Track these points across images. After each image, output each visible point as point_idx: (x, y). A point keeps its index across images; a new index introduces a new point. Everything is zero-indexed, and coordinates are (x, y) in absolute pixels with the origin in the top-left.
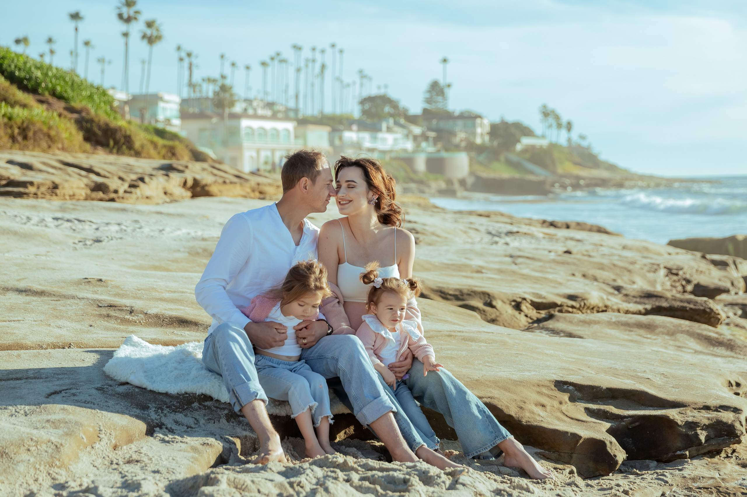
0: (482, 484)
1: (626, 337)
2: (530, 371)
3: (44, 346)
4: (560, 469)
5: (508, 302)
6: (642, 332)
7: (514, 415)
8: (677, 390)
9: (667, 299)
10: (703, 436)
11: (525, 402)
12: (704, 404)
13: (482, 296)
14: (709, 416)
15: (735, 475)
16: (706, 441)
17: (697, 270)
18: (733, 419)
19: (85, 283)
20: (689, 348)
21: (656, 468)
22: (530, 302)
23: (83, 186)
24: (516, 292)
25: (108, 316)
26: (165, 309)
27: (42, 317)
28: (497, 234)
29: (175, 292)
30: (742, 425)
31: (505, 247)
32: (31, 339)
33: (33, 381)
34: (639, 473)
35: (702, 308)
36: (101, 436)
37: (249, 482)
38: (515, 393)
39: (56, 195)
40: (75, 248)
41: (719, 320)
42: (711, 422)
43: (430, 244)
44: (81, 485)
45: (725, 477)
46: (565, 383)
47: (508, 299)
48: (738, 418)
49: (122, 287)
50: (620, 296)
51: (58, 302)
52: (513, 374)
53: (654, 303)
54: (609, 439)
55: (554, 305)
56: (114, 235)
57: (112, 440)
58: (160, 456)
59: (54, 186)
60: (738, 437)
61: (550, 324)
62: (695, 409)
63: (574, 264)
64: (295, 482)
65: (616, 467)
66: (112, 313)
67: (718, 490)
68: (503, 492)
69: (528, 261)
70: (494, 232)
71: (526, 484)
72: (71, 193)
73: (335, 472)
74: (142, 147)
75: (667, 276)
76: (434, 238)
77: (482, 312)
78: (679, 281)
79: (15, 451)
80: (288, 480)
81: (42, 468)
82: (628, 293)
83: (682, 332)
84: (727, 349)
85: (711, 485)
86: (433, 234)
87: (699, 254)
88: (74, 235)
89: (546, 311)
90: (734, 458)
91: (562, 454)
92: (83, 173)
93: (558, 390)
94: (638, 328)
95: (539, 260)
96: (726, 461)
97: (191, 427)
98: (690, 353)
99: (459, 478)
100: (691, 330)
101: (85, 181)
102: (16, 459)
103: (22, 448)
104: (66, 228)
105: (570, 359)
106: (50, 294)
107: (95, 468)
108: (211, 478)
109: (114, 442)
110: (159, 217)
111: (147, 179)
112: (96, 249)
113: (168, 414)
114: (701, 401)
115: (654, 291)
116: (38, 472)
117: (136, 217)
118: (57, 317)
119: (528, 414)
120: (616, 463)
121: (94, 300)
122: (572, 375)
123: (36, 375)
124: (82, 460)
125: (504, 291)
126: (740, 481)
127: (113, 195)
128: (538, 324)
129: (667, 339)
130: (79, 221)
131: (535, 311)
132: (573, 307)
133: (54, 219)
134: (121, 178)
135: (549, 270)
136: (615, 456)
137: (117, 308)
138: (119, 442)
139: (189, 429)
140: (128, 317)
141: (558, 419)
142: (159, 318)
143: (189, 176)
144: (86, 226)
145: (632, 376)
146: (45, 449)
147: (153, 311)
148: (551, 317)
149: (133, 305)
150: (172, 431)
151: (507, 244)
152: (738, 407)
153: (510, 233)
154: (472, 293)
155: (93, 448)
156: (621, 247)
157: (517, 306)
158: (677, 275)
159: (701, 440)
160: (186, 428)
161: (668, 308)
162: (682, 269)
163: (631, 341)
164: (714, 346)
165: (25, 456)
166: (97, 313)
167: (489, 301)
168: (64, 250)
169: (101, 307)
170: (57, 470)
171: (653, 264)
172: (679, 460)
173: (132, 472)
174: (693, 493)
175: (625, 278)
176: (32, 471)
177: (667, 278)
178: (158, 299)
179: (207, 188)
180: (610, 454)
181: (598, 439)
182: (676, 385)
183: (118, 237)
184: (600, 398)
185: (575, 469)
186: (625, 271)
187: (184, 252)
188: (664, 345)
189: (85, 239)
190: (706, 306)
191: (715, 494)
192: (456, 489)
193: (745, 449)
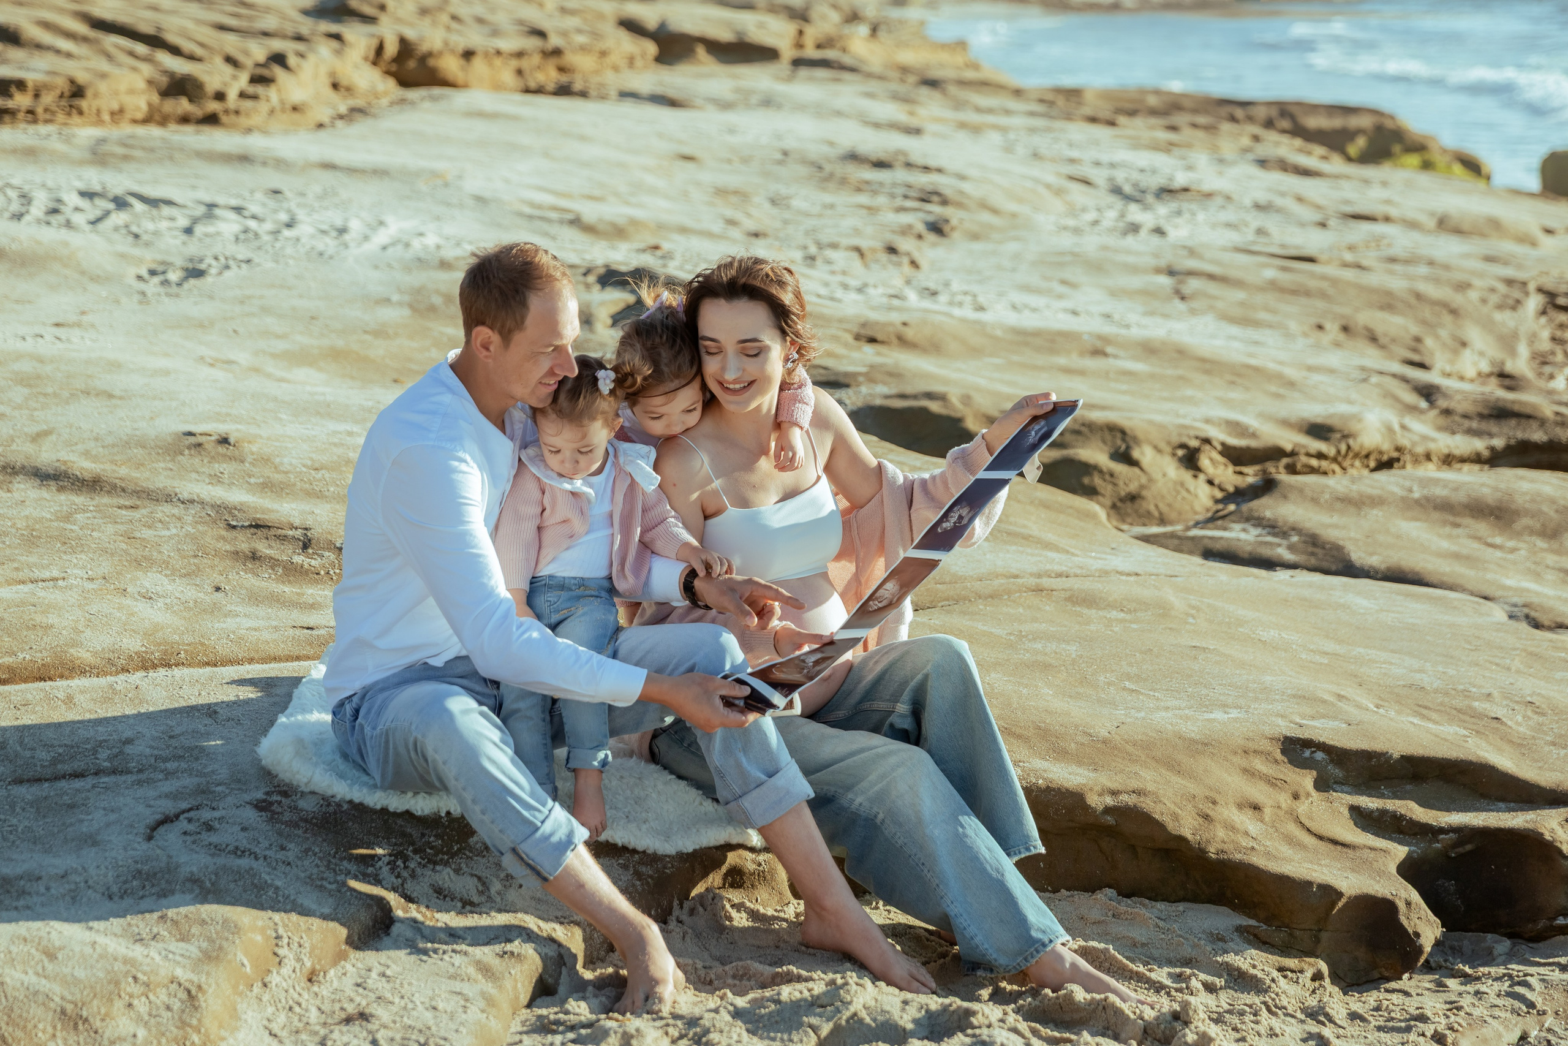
1: (1445, 544)
2: (1224, 706)
3: (122, 665)
4: (1292, 971)
5: (1168, 449)
6: (1482, 528)
7: (1189, 837)
11: (1214, 803)
13: (1108, 437)
21: (1511, 957)
22: (1219, 447)
23: (141, 85)
24: (1187, 418)
25: (254, 557)
27: (106, 567)
28: (1137, 194)
31: (1156, 240)
32: (89, 645)
33: (112, 781)
34: (1470, 974)
36: (280, 952)
38: (1191, 775)
39: (81, 113)
40: (143, 294)
43: (975, 237)
46: (1307, 743)
49: (278, 460)
50: (1434, 413)
51: (136, 514)
52: (1187, 718)
53: (1511, 434)
54: (1404, 895)
55: (1275, 453)
56: (232, 249)
57: (306, 960)
59: (74, 89)
61: (1268, 507)
63: (1323, 295)
65: (1418, 960)
66: (263, 548)
69: (1212, 288)
70: (1127, 189)
72: (115, 106)
75: (1544, 312)
76: (986, 217)
77: (1107, 477)
79: (103, 1011)
82: (1452, 405)
86: (984, 205)
88: (137, 252)
89: (1257, 468)
91: (1298, 933)
92: (141, 49)
93: (1291, 762)
94: (1473, 517)
95: (1237, 284)
101: (147, 70)
102: (107, 1035)
103: (119, 1004)
104: (117, 229)
105: (1318, 658)
106: (113, 489)
109: (308, 964)
110: (328, 177)
111: (292, 60)
112: (190, 298)
113: (419, 871)
115: (1514, 404)
117: (275, 179)
118: (137, 563)
119: (1221, 833)
120: (1420, 950)
121: (217, 508)
122: (1323, 716)
123: (116, 764)
124: (246, 1021)
125: (1158, 418)
127: (213, 106)
128: (1238, 504)
129: (1543, 550)
130: (145, 201)
131: (1231, 469)
132: (1320, 456)
133: (83, 194)
134: (229, 60)
135: (1262, 315)
136: (1417, 935)
137: (273, 532)
138: (320, 960)
140: (298, 559)
141: (1290, 840)
143: (389, 32)
144: (164, 221)
145: (1459, 711)
146: (166, 999)
148: (1267, 486)
149: (309, 523)
151: (1159, 231)
153: (1166, 192)
154: (1083, 429)
155: (265, 986)
156: (1431, 224)
157: (1190, 460)
161: (1544, 443)
163: (1457, 556)
165: (124, 1025)
166: (228, 547)
167: (1123, 447)
168: (117, 302)
169: (234, 527)
171: (1510, 282)
172: (1562, 937)
175: (1443, 333)
177: (1543, 320)
179: (432, 62)
180: (1406, 931)
181: (1379, 895)
182: (1561, 736)
183: (240, 257)
184: (1386, 778)
185: (1324, 967)
186: (1445, 312)
187: (400, 304)
188: (1533, 567)
189: (163, 263)
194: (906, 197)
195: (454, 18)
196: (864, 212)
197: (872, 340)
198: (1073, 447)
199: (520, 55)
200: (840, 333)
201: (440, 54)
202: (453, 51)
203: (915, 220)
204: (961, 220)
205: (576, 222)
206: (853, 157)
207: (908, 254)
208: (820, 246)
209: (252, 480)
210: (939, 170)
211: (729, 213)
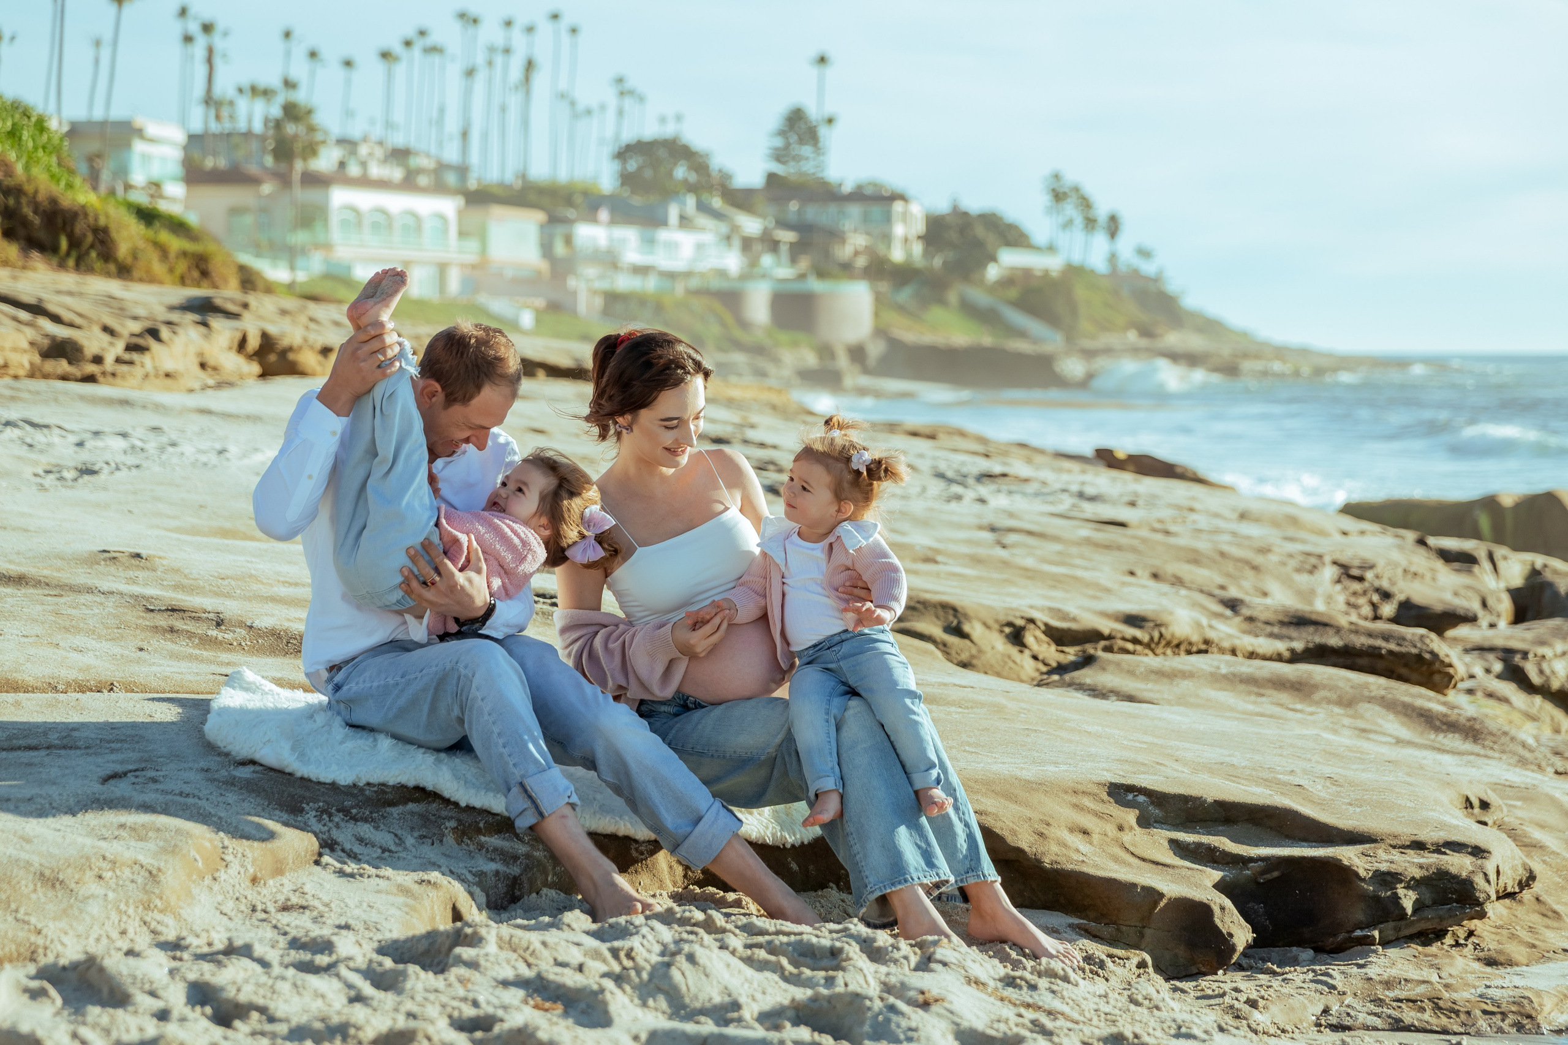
0: (977, 965)
1: (1251, 707)
2: (1056, 763)
3: (60, 687)
4: (1120, 958)
5: (997, 626)
6: (1284, 697)
7: (1027, 849)
8: (1358, 810)
9: (1338, 630)
10: (1408, 900)
11: (1048, 824)
12: (1413, 838)
13: (941, 612)
14: (1422, 860)
15: (1470, 978)
16: (1415, 911)
17: (1405, 571)
18: (1471, 868)
19: (105, 560)
20: (1384, 734)
21: (1313, 962)
22: (1043, 628)
23: (25, 345)
24: (1014, 605)
25: (172, 630)
26: (289, 620)
27: (38, 630)
28: (959, 478)
29: (296, 585)
30: (1488, 882)
31: (978, 507)
32: (30, 673)
33: (63, 752)
34: (1278, 970)
35: (1414, 651)
36: (226, 857)
37: (537, 945)
38: (1027, 805)
40: (41, 485)
41: (1451, 677)
42: (1425, 873)
44: (210, 944)
45: (1450, 981)
46: (1130, 789)
47: (997, 621)
48: (1481, 868)
49: (186, 571)
50: (1238, 620)
51: (61, 600)
52: (1022, 769)
53: (1310, 638)
54: (1218, 901)
55: (1095, 636)
56: (120, 458)
57: (249, 867)
58: (342, 900)
60: (1481, 904)
61: (1087, 676)
62: (1394, 847)
63: (1134, 550)
64: (622, 949)
65: (1231, 958)
66: (179, 624)
67: (1436, 1004)
68: (1018, 981)
69: (1030, 541)
70: (950, 474)
71: (1063, 969)
72: (2, 361)
73: (696, 934)
74: (135, 254)
75: (1339, 581)
77: (941, 646)
78: (1365, 593)
79: (77, 877)
80: (608, 945)
81: (131, 911)
82: (1255, 614)
83: (1370, 700)
84: (1466, 737)
85: (1422, 995)
87: (1411, 536)
88: (33, 456)
89: (1078, 648)
90: (1471, 947)
91: (1124, 928)
92: (24, 315)
93: (1116, 802)
94: (1276, 689)
95: (1056, 539)
96: (1454, 951)
97: (390, 851)
98: (1385, 743)
99: (934, 953)
100: (1390, 696)
101: (30, 333)
102: (81, 893)
103: (89, 874)
104: (12, 441)
105: (1138, 744)
106: (38, 583)
107: (225, 918)
108: (466, 936)
109: (251, 870)
110: (204, 420)
111: (165, 333)
112: (86, 489)
113: (342, 824)
114: (1407, 832)
115: (1311, 613)
116: (125, 918)
117: (154, 419)
118: (67, 630)
119: (1055, 848)
120: (1233, 949)
121: (136, 597)
122: (1143, 773)
123: (65, 741)
124: (200, 901)
125: (986, 602)
126: (1480, 991)
127: (91, 368)
128: (1061, 675)
129: (1338, 714)
130: (33, 425)
131: (1053, 647)
132: (1135, 641)
134: (106, 329)
135: (1078, 561)
136: (1231, 935)
137: (187, 614)
138: (261, 870)
139: (387, 854)
140: (213, 633)
141: (1116, 859)
142: (279, 637)
143: (252, 327)
144: (55, 437)
145: (1265, 780)
146: (131, 876)
147: (264, 622)
148: (1088, 661)
149: (220, 609)
150: (354, 857)
151: (982, 501)
152: (1482, 845)
153: (986, 477)
154: (918, 605)
155: (215, 879)
156: (1235, 516)
157: (1016, 637)
158: (1361, 579)
159: (1404, 909)
160: (379, 851)
161: (1340, 648)
162: (1372, 567)
163: (1262, 715)
164: (1437, 730)
165: (95, 888)
166: (148, 623)
167: (955, 623)
168: (19, 490)
169: (152, 611)
170: (159, 917)
171: (1309, 554)
172: (1359, 948)
173: (297, 927)
174: (1385, 1010)
175: (1246, 584)
176: (114, 917)
177: (1339, 587)
178: (267, 598)
179: (291, 356)
180: (1221, 932)
181: (1197, 899)
182: (1357, 800)
183: (129, 463)
184: (1201, 820)
185: (1148, 959)
186: (1247, 568)
188: (1331, 726)
189: (58, 465)
190: (1424, 647)
191: (1429, 1012)
192: (931, 971)
193: (1494, 930)
195: (312, 320)
198: (909, 621)
201: (300, 348)
202: (312, 348)
209: (165, 583)
210: (775, 447)
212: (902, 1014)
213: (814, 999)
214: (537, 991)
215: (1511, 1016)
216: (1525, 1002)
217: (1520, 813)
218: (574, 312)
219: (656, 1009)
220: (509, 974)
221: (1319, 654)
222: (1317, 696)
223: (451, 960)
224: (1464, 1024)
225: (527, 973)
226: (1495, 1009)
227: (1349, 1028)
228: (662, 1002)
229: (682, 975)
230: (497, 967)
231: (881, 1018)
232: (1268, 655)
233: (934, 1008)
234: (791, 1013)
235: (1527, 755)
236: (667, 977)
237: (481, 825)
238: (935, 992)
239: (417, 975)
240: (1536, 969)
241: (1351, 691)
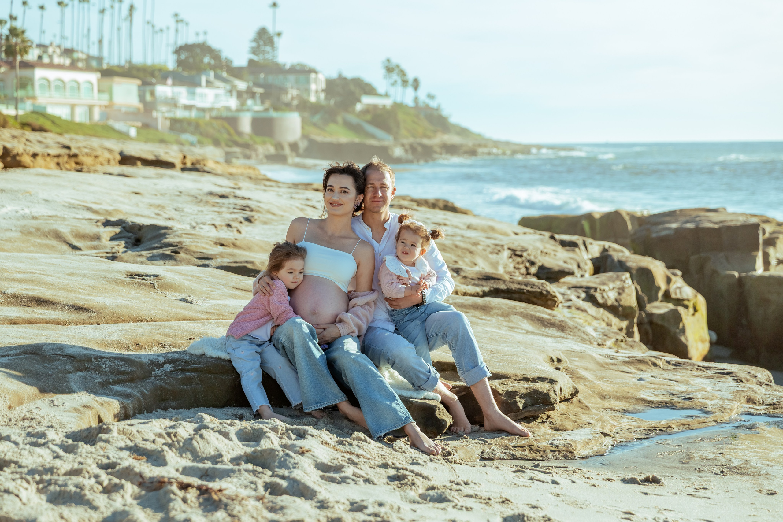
0: (326, 436)
6: (478, 313)
8: (501, 364)
9: (504, 281)
10: (521, 403)
12: (524, 376)
14: (527, 386)
15: (547, 436)
16: (524, 408)
17: (542, 252)
18: (548, 389)
20: (521, 329)
26: (22, 290)
29: (24, 273)
30: (556, 394)
35: (539, 290)
37: (135, 432)
41: (556, 302)
42: (528, 391)
43: (265, 223)
45: (538, 438)
48: (553, 388)
50: (459, 278)
53: (491, 285)
54: (437, 406)
57: (7, 402)
60: (552, 404)
62: (515, 380)
64: (172, 433)
65: (443, 430)
67: (531, 448)
75: (511, 257)
76: (270, 216)
78: (523, 263)
82: (467, 275)
83: (516, 314)
84: (558, 330)
85: (525, 444)
86: (269, 212)
87: (547, 234)
90: (548, 423)
94: (474, 310)
96: (541, 425)
98: (521, 333)
100: (525, 312)
108: (104, 429)
109: (9, 403)
114: (521, 373)
115: (494, 274)
120: (444, 426)
126: (551, 441)
129: (501, 320)
136: (443, 421)
138: (13, 403)
142: (17, 298)
147: (10, 291)
152: (554, 378)
156: (465, 227)
158: (521, 256)
159: (519, 408)
161: (505, 290)
162: (526, 250)
164: (545, 326)
171: (497, 245)
174: (508, 451)
175: (467, 260)
177: (511, 260)
178: (11, 279)
179: (18, 158)
180: (439, 420)
181: (429, 405)
186: (467, 253)
187: (16, 231)
188: (497, 326)
190: (543, 289)
191: (527, 451)
192: (306, 439)
193: (559, 415)
194: (234, 208)
195: (27, 140)
196: (216, 213)
197: (222, 245)
199: (58, 156)
200: (208, 241)
201: (22, 154)
202: (28, 154)
203: (240, 216)
204: (259, 217)
205: (89, 209)
206: (211, 194)
207: (236, 227)
208: (197, 224)
210: (249, 199)
211: (157, 211)
212: (292, 457)
213: (254, 452)
214: (135, 452)
215: (562, 452)
216: (569, 446)
217: (576, 363)
218: (156, 129)
219: (186, 458)
220: (123, 445)
221: (496, 293)
222: (492, 313)
223: (97, 440)
224: (542, 456)
225: (130, 444)
226: (556, 449)
227: (492, 459)
228: (189, 455)
229: (198, 444)
230: (117, 442)
231: (282, 459)
232: (473, 294)
233: (307, 454)
234: (244, 458)
235: (585, 337)
236: (191, 444)
237: (111, 381)
238: (307, 448)
239: (83, 446)
240: (576, 431)
241: (507, 309)
